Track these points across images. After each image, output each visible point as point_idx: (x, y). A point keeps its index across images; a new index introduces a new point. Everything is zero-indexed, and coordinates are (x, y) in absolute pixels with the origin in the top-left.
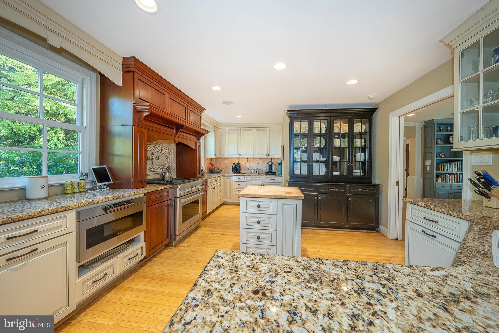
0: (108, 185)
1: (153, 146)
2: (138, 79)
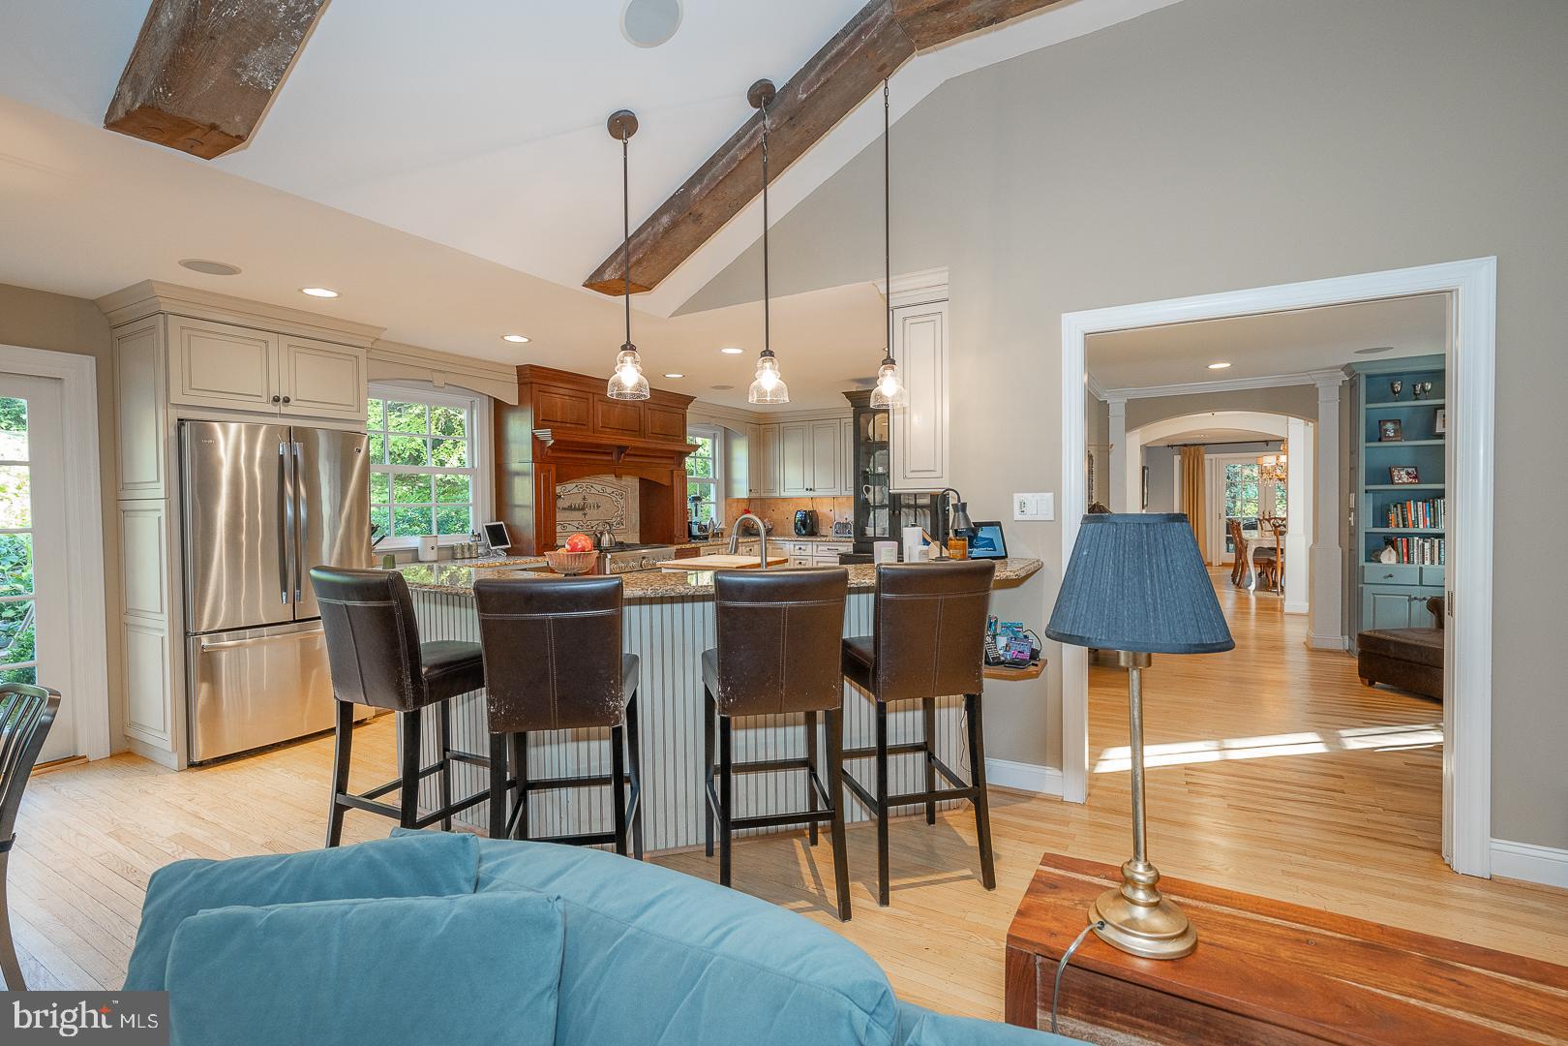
0: (505, 550)
1: (584, 485)
2: (539, 391)
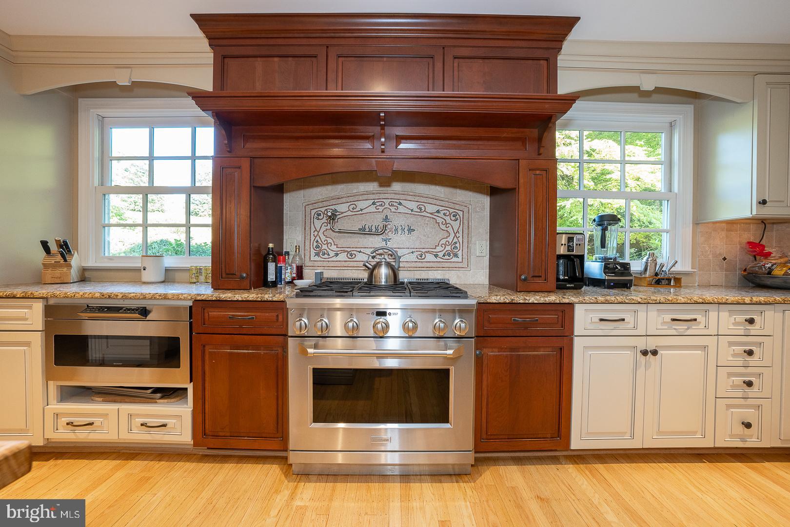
1: (387, 202)
2: (224, 57)
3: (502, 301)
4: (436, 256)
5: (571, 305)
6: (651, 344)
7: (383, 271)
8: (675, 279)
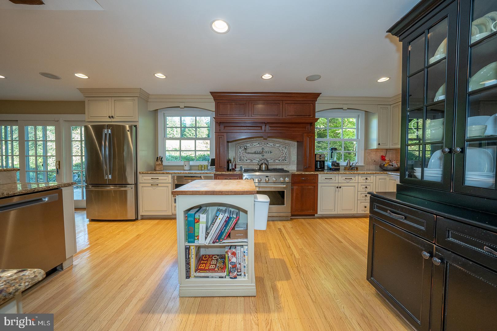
1: (263, 143)
2: (218, 103)
3: (298, 173)
4: (279, 161)
5: (317, 175)
6: (340, 185)
7: (264, 166)
8: (356, 168)
